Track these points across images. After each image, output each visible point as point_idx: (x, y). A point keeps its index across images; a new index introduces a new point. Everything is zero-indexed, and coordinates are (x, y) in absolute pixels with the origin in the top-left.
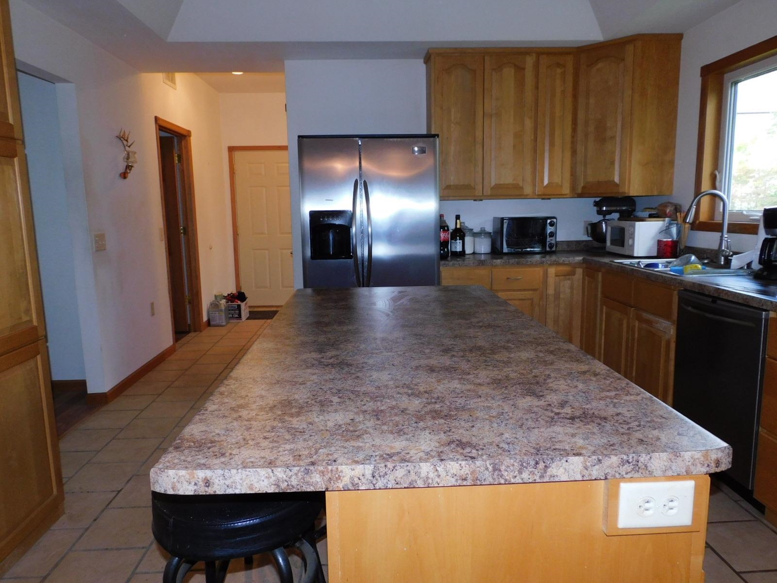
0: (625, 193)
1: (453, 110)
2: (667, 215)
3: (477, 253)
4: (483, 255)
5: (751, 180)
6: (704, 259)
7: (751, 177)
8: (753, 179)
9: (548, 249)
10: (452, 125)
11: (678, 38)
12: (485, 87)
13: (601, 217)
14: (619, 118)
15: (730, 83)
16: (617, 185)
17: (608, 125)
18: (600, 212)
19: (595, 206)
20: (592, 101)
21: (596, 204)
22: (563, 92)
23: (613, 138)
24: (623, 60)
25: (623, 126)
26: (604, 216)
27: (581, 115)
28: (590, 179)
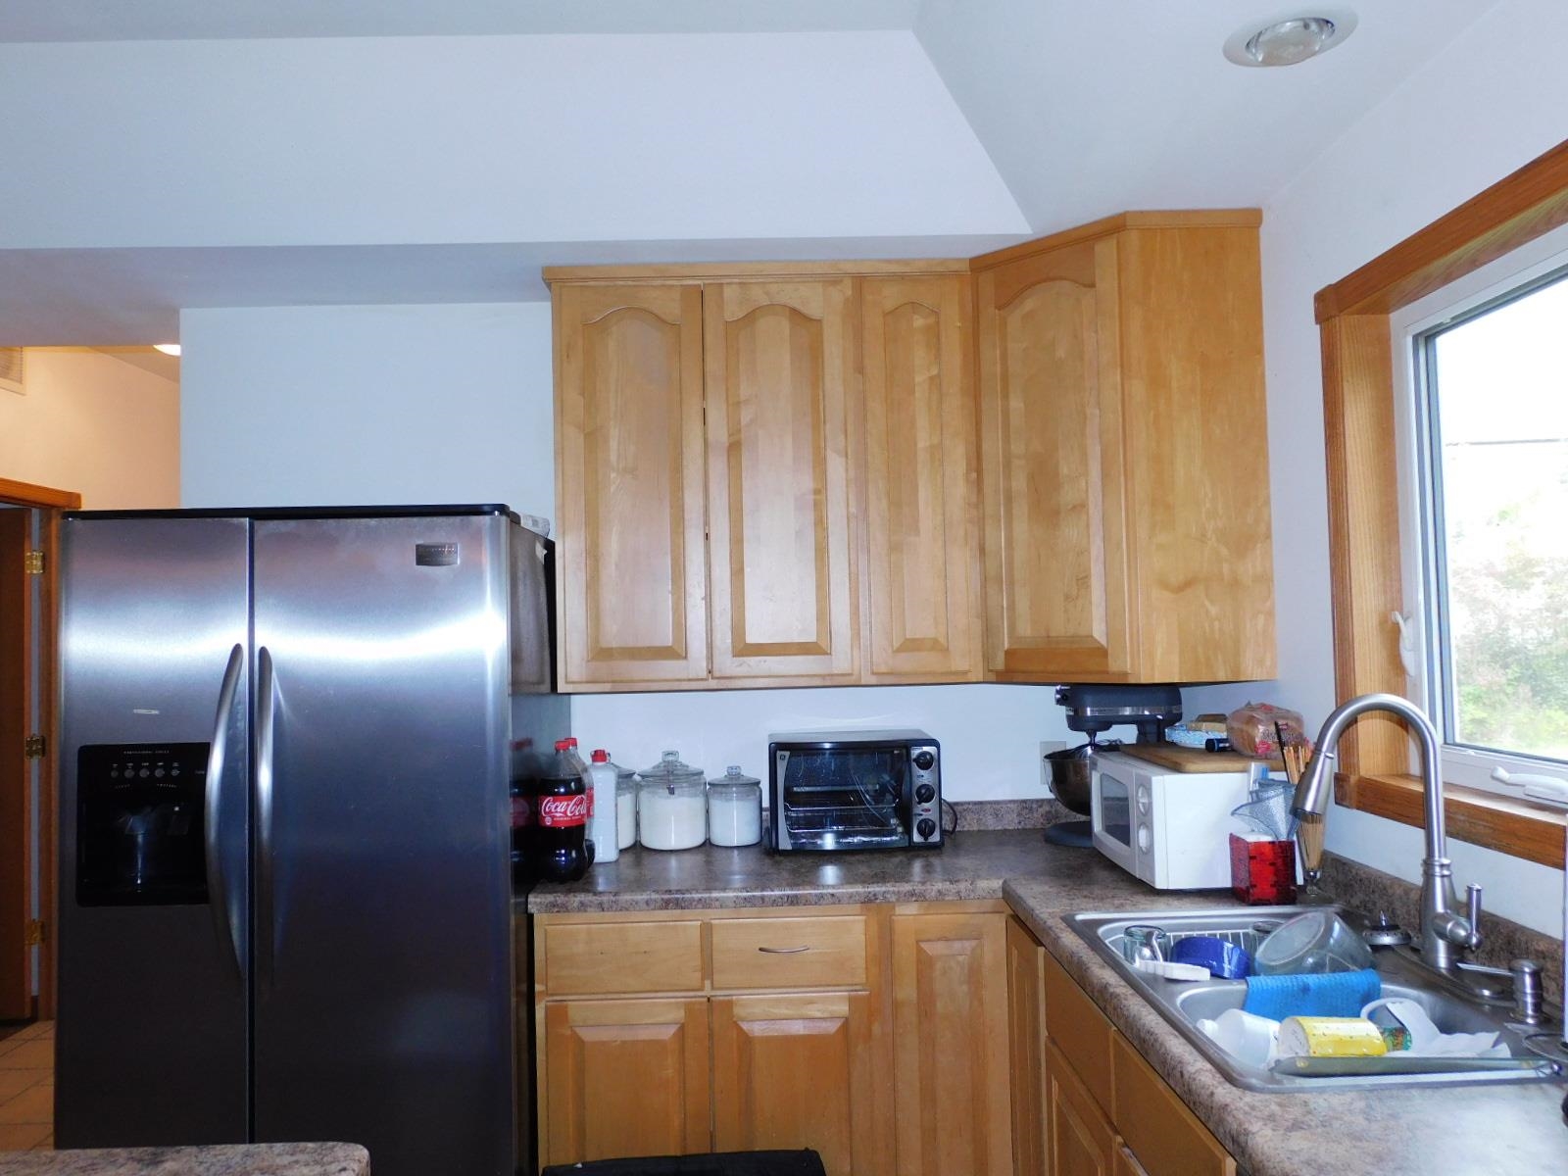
0: (1126, 674)
1: (614, 434)
2: (1255, 748)
3: (717, 846)
4: (736, 852)
5: (1537, 581)
6: (1378, 929)
7: (1538, 575)
8: (1542, 579)
9: (917, 838)
10: (613, 475)
11: (1250, 221)
12: (708, 368)
13: (1082, 738)
14: (1095, 451)
15: (1410, 340)
16: (1102, 652)
17: (1064, 470)
18: (1075, 723)
19: (1059, 702)
20: (1016, 403)
21: (1064, 699)
22: (935, 382)
23: (1080, 507)
24: (1092, 285)
25: (1106, 476)
26: (1092, 733)
27: (992, 446)
28: (1025, 629)
